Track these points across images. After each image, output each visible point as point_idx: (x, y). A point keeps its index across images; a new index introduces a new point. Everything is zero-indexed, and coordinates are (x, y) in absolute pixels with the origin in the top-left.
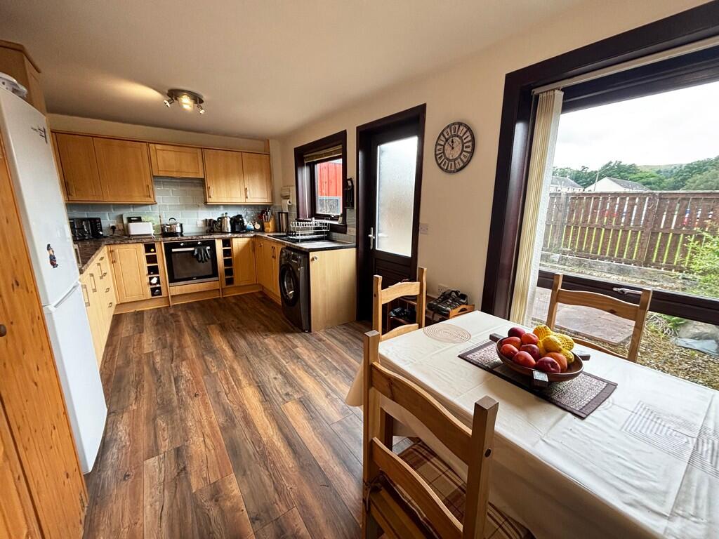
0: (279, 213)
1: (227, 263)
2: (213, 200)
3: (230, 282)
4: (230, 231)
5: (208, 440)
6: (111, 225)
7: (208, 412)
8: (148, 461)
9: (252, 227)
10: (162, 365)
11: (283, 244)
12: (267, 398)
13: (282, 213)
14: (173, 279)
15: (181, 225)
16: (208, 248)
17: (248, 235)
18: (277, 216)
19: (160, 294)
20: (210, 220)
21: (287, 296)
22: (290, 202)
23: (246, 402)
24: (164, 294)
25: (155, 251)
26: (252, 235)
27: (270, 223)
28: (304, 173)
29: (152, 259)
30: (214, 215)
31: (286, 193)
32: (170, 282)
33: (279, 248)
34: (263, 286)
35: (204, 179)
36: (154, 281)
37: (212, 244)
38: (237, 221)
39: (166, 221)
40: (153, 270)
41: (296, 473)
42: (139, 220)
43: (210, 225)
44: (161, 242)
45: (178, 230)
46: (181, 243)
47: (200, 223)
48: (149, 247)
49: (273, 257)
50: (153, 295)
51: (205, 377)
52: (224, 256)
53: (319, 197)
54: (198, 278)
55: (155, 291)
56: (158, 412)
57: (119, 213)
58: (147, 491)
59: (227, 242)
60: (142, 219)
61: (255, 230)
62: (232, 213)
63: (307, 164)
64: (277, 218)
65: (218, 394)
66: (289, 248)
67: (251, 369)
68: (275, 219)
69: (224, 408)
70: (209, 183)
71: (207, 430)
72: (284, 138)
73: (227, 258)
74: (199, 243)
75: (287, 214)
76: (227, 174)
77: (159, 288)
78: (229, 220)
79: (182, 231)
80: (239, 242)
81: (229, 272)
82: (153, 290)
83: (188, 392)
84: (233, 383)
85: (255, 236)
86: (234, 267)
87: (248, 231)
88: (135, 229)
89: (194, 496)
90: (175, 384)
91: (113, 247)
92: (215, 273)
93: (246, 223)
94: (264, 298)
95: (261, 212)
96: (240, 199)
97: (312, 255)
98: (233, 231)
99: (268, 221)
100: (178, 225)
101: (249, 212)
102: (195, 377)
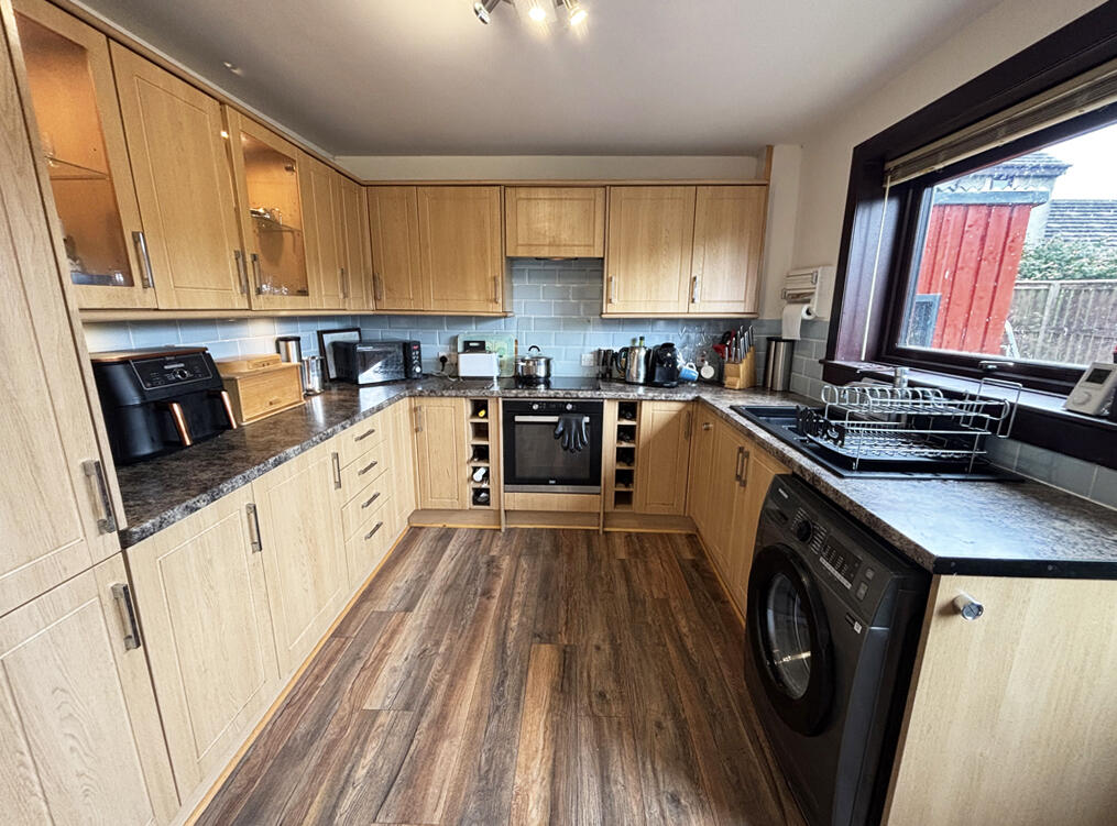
3: (623, 498)
4: (641, 380)
6: (441, 354)
9: (695, 374)
11: (785, 460)
13: (779, 340)
14: (513, 478)
15: (548, 362)
16: (587, 419)
19: (487, 503)
20: (607, 352)
22: (808, 313)
24: (493, 505)
25: (486, 416)
26: (690, 397)
27: (742, 367)
28: (878, 221)
29: (481, 431)
30: (615, 341)
31: (802, 286)
32: (505, 483)
33: (772, 470)
35: (603, 259)
36: (479, 476)
37: (595, 410)
38: (661, 360)
40: (481, 453)
42: (481, 347)
43: (604, 362)
44: (497, 398)
46: (534, 403)
47: (587, 359)
52: (620, 438)
53: (917, 293)
54: (560, 482)
55: (480, 497)
57: (454, 333)
60: (487, 345)
61: (701, 381)
64: (762, 353)
68: (755, 358)
70: (613, 270)
73: (625, 445)
74: (569, 407)
75: (792, 343)
76: (655, 247)
77: (487, 491)
78: (643, 353)
79: (548, 374)
80: (657, 411)
81: (624, 477)
82: (477, 492)
85: (697, 400)
86: (637, 468)
87: (684, 382)
88: (470, 365)
91: (417, 402)
92: (594, 478)
93: (681, 362)
95: (723, 336)
96: (676, 306)
97: (949, 588)
98: (650, 382)
99: (737, 361)
101: (693, 336)
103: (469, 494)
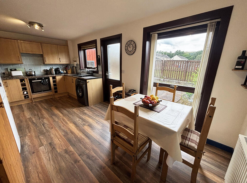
0: (73, 67)
1: (55, 85)
2: (47, 62)
3: (56, 92)
4: (54, 73)
5: (60, 139)
6: (3, 72)
7: (58, 132)
8: (40, 148)
9: (63, 72)
10: (36, 121)
11: (76, 77)
12: (77, 126)
13: (74, 67)
14: (33, 92)
15: (34, 72)
16: (47, 80)
17: (62, 75)
18: (72, 68)
19: (28, 97)
20: (46, 70)
21: (79, 95)
22: (77, 63)
23: (70, 128)
24: (30, 97)
25: (25, 82)
26: (63, 75)
27: (70, 71)
28: (82, 53)
29: (23, 85)
30: (48, 68)
31: (75, 60)
32: (32, 93)
33: (75, 79)
34: (69, 93)
35: (43, 55)
36: (25, 93)
37: (48, 78)
38: (57, 70)
39: (27, 70)
40: (24, 89)
41: (90, 143)
42: (15, 70)
43: (46, 72)
44: (27, 78)
45: (33, 74)
46: (36, 78)
47: (42, 71)
48: (22, 80)
49: (72, 82)
50: (25, 98)
51: (54, 123)
52: (53, 83)
53: (88, 61)
54: (44, 91)
55: (26, 97)
56: (39, 134)
57: (6, 67)
58: (42, 155)
59: (54, 78)
60: (17, 69)
61: (64, 73)
62: (55, 67)
63: (83, 50)
64: (72, 69)
65: (60, 127)
66: (79, 79)
67: (70, 119)
68: (71, 69)
69: (63, 130)
70: (45, 56)
71: (59, 137)
72: (73, 40)
73: (54, 83)
74: (43, 78)
75: (76, 67)
76: (52, 53)
77: (28, 96)
78: (54, 69)
79: (35, 74)
80: (58, 78)
81: (55, 88)
82: (25, 97)
83: (49, 128)
84: (65, 123)
85: (65, 75)
86: (58, 87)
87: (62, 73)
88: (14, 73)
89: (59, 153)
90: (43, 126)
91: (6, 81)
92: (50, 89)
93: (60, 70)
94: (70, 97)
95: (66, 67)
96: (57, 62)
97: (88, 81)
98: (56, 74)
99: (69, 70)
100: (33, 72)
101: (61, 67)
102: (50, 123)
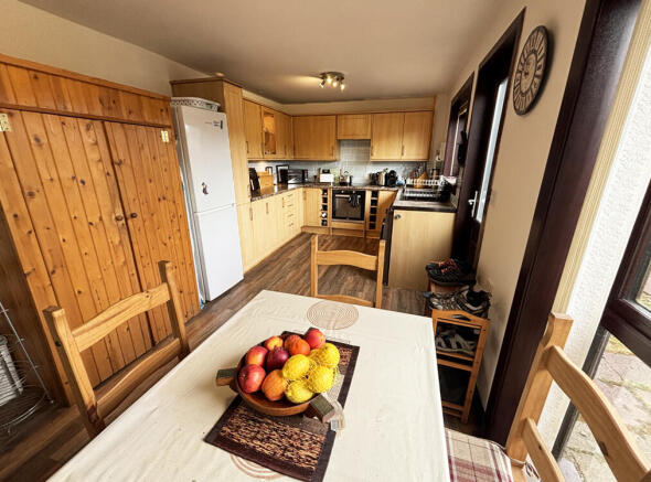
1: (373, 210)
2: (375, 157)
3: (372, 226)
9: (403, 182)
14: (334, 216)
16: (360, 196)
18: (431, 172)
20: (373, 174)
22: (439, 158)
24: (328, 226)
25: (327, 195)
27: (419, 179)
29: (325, 200)
30: (376, 170)
32: (332, 218)
35: (370, 140)
36: (325, 215)
37: (364, 193)
38: (391, 179)
39: (344, 173)
40: (325, 208)
43: (372, 177)
44: (330, 189)
45: (348, 181)
46: (342, 190)
48: (325, 191)
50: (322, 225)
52: (371, 205)
54: (350, 219)
55: (324, 223)
57: (319, 166)
59: (375, 194)
60: (330, 171)
61: (405, 185)
63: (460, 117)
64: (430, 175)
68: (426, 176)
73: (373, 207)
74: (354, 192)
77: (326, 221)
78: (384, 174)
79: (351, 182)
80: (384, 195)
81: (373, 218)
86: (378, 215)
87: (398, 185)
92: (362, 218)
93: (399, 178)
96: (396, 156)
97: (396, 212)
98: (385, 185)
99: (417, 177)
100: (349, 177)
103: (321, 222)
